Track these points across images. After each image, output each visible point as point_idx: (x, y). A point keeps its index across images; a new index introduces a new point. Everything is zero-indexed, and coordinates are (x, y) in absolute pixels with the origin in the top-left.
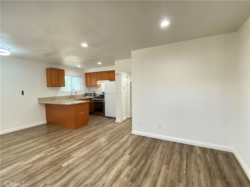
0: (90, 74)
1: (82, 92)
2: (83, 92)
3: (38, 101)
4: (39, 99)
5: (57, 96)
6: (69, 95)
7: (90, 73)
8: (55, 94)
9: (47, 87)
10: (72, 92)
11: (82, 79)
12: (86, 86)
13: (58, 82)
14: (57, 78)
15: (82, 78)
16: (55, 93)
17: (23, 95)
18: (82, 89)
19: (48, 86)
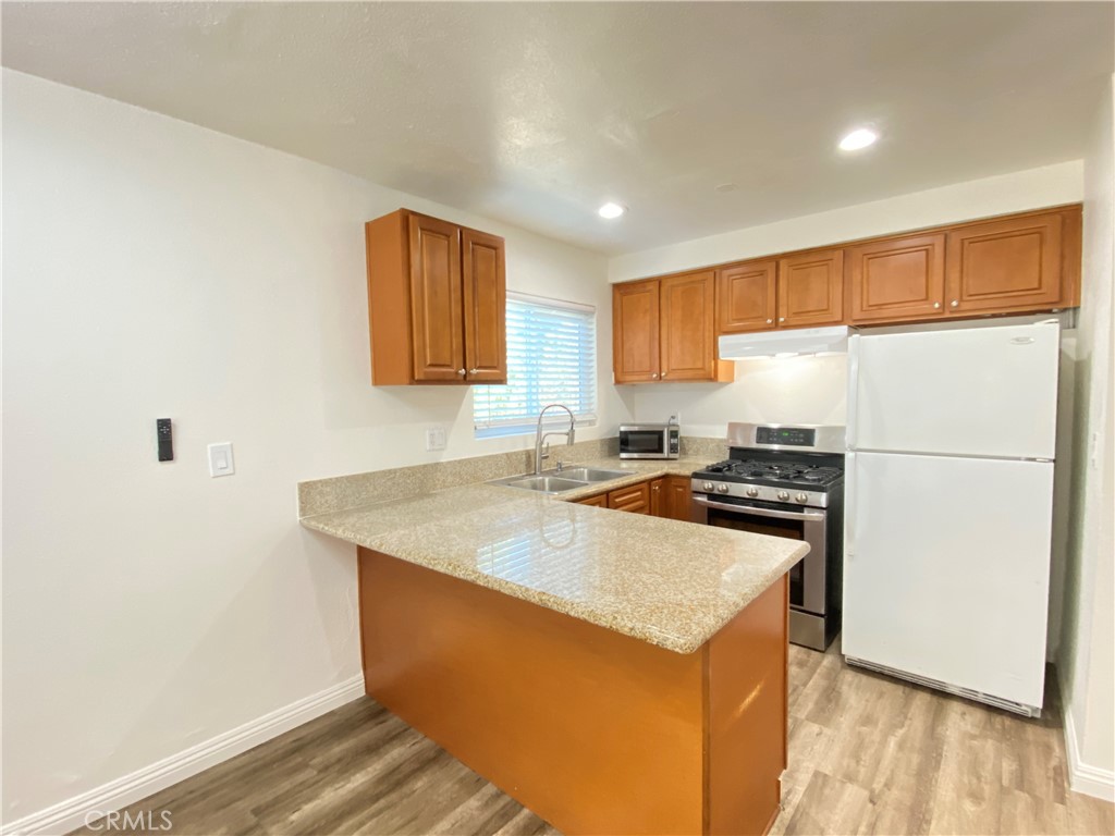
0: (653, 287)
1: (591, 423)
2: (597, 425)
3: (303, 511)
4: (306, 489)
5: (445, 458)
6: (520, 448)
7: (659, 281)
8: (432, 443)
9: (373, 388)
10: (539, 427)
11: (594, 326)
12: (618, 382)
13: (457, 342)
14: (456, 310)
15: (594, 320)
16: (432, 435)
17: (167, 465)
18: (595, 400)
19: (380, 377)
